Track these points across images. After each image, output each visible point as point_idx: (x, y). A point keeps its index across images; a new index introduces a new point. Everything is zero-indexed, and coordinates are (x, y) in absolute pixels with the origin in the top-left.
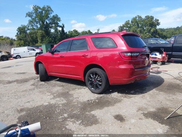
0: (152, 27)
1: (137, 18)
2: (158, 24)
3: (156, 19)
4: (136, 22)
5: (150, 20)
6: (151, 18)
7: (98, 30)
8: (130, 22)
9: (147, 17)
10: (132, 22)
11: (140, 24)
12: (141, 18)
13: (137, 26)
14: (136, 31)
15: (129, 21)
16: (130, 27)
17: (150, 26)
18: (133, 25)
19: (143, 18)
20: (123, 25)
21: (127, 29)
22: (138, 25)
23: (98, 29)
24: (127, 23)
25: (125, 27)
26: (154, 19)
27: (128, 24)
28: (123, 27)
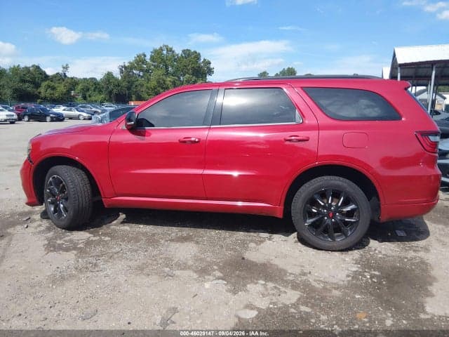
0: (197, 77)
1: (162, 50)
2: (210, 71)
3: (205, 60)
4: (162, 59)
5: (193, 60)
6: (195, 57)
7: (66, 68)
8: (148, 58)
9: (187, 53)
10: (152, 58)
11: (172, 66)
12: (173, 52)
13: (164, 71)
14: (164, 83)
15: (145, 56)
16: (147, 71)
17: (193, 74)
18: (154, 66)
19: (177, 52)
20: (130, 63)
21: (141, 74)
22: (167, 68)
23: (65, 66)
24: (140, 60)
25: (135, 68)
26: (202, 60)
27: (143, 63)
28: (131, 69)
